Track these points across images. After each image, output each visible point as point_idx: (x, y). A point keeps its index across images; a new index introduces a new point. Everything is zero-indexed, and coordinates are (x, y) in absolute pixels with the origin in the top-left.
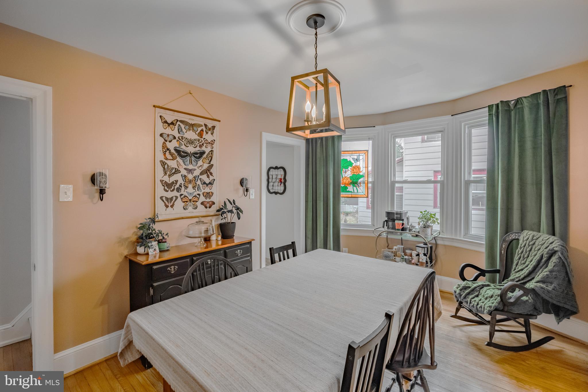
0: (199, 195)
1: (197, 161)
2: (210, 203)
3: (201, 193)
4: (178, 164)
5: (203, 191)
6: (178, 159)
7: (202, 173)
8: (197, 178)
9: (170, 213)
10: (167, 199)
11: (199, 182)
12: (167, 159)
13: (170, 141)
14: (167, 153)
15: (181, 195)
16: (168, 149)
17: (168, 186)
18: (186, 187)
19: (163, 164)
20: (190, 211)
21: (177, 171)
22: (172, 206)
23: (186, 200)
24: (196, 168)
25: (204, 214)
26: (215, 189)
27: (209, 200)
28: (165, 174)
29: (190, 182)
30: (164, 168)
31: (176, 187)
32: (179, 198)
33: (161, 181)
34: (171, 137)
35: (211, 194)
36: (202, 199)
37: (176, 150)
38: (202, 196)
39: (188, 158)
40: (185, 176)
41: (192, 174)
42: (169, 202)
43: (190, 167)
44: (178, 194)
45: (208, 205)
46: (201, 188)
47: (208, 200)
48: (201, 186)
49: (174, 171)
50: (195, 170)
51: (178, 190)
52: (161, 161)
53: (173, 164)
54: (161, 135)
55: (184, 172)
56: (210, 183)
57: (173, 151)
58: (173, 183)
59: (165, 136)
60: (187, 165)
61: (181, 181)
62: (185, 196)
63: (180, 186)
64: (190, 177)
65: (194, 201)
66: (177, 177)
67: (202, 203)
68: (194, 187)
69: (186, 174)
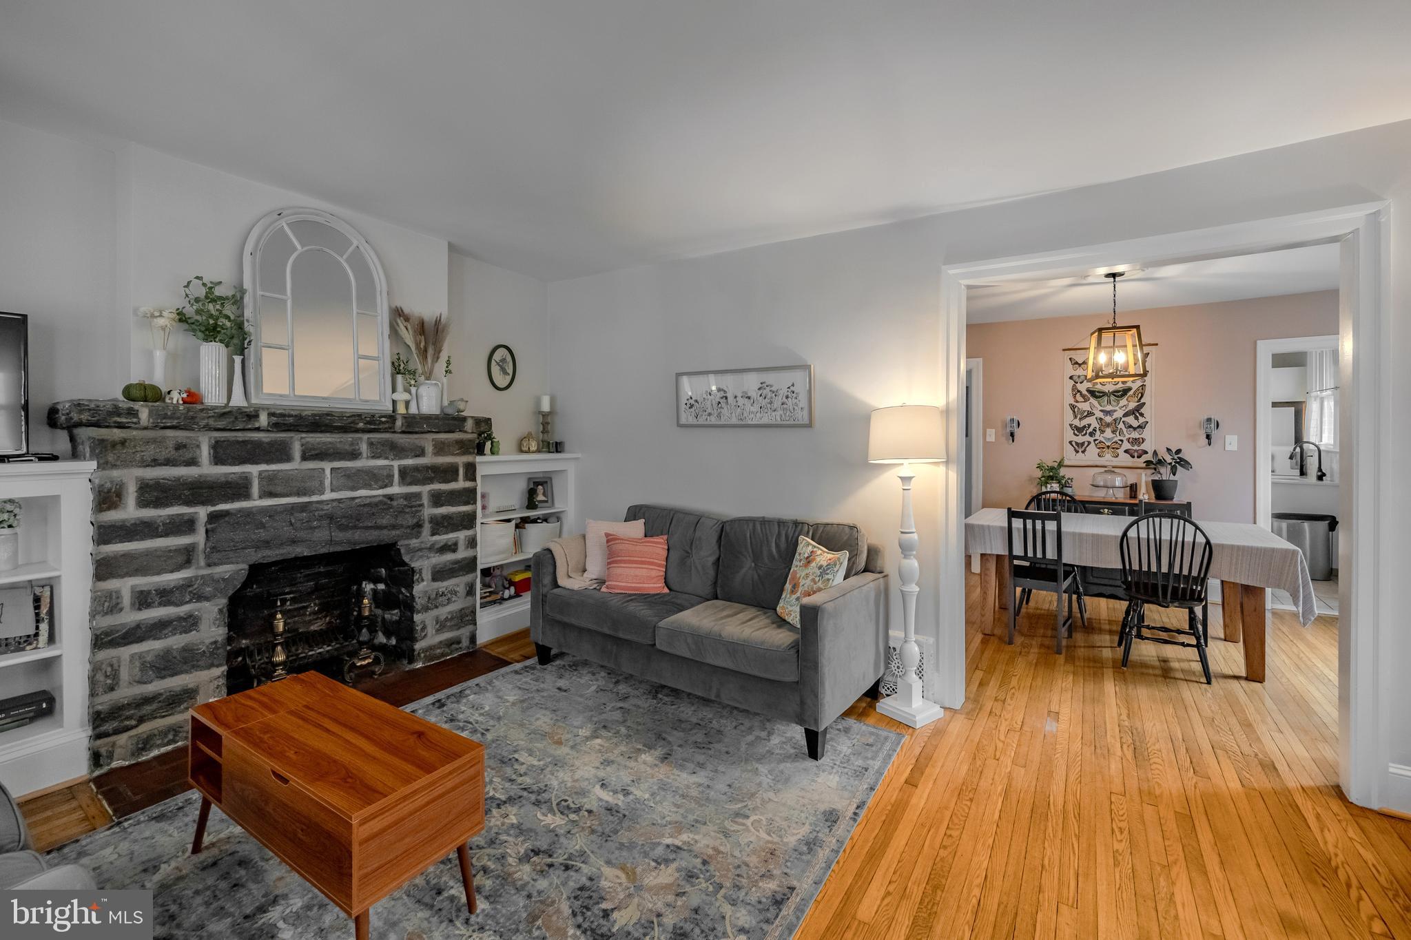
0: (1122, 441)
1: (1118, 401)
2: (1140, 452)
3: (1124, 439)
4: (1092, 406)
5: (1128, 436)
6: (1092, 400)
7: (1126, 415)
8: (1118, 421)
9: (1080, 459)
10: (1077, 443)
11: (1121, 426)
12: (1077, 402)
13: (1081, 383)
14: (1078, 394)
15: (1095, 440)
16: (1079, 391)
17: (1079, 430)
18: (1102, 432)
19: (1073, 407)
20: (1108, 459)
21: (1090, 414)
22: (1083, 452)
23: (1102, 447)
24: (1117, 408)
25: (1130, 464)
26: (1146, 434)
27: (1138, 448)
28: (1076, 417)
29: (1108, 425)
30: (1074, 411)
31: (1088, 432)
32: (1093, 443)
33: (1071, 425)
34: (1082, 378)
35: (1141, 440)
36: (1126, 446)
37: (1088, 391)
38: (1125, 442)
39: (1106, 398)
40: (1101, 419)
41: (1111, 416)
42: (1080, 447)
43: (1109, 408)
44: (1091, 439)
45: (1136, 455)
46: (1125, 432)
47: (1136, 448)
48: (1125, 430)
49: (1086, 414)
50: (1115, 411)
51: (1091, 434)
52: (1070, 405)
53: (1085, 406)
54: (1071, 378)
55: (1101, 415)
56: (1139, 427)
57: (1085, 392)
58: (1085, 427)
59: (1075, 378)
60: (1104, 406)
61: (1095, 424)
62: (1101, 442)
63: (1095, 430)
64: (1108, 419)
65: (1114, 447)
66: (1091, 421)
67: (1126, 451)
68: (1113, 432)
69: (1103, 417)
